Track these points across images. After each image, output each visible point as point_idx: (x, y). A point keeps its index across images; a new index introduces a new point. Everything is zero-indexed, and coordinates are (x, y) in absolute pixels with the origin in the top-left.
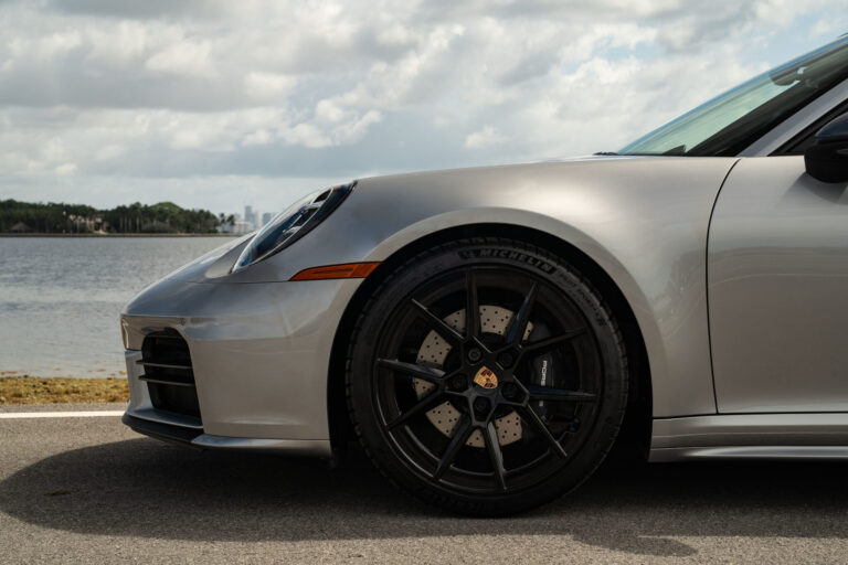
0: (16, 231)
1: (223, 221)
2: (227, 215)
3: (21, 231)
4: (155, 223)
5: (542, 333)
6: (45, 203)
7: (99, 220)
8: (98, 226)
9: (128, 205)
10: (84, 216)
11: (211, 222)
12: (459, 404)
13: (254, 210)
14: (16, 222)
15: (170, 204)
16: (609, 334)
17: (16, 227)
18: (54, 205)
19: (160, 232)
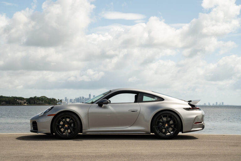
0: (3, 104)
1: (59, 101)
2: (60, 99)
3: (4, 104)
4: (40, 102)
5: (72, 121)
6: (11, 97)
7: (25, 101)
8: (25, 103)
9: (33, 97)
10: (21, 100)
11: (55, 102)
12: (64, 128)
13: (67, 98)
14: (3, 102)
15: (44, 97)
16: (78, 121)
17: (3, 103)
18: (13, 97)
19: (41, 104)
